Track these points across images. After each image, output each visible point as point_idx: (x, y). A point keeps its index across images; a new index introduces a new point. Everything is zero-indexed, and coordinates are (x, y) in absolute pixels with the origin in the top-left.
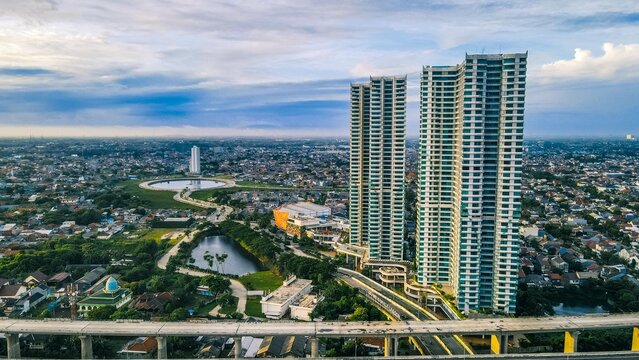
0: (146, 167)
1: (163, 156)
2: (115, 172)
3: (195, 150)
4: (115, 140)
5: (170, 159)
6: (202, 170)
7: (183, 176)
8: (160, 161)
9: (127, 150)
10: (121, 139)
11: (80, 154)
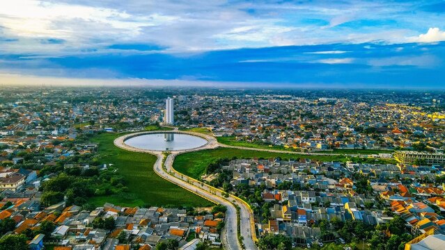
0: (123, 116)
1: (137, 103)
2: (92, 123)
3: (169, 102)
4: (102, 88)
5: (144, 106)
6: (175, 120)
7: (158, 128)
8: (135, 109)
9: (109, 97)
10: (107, 88)
11: (69, 101)
